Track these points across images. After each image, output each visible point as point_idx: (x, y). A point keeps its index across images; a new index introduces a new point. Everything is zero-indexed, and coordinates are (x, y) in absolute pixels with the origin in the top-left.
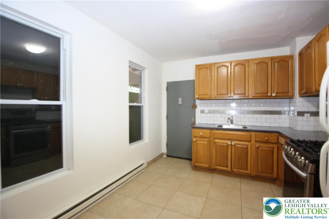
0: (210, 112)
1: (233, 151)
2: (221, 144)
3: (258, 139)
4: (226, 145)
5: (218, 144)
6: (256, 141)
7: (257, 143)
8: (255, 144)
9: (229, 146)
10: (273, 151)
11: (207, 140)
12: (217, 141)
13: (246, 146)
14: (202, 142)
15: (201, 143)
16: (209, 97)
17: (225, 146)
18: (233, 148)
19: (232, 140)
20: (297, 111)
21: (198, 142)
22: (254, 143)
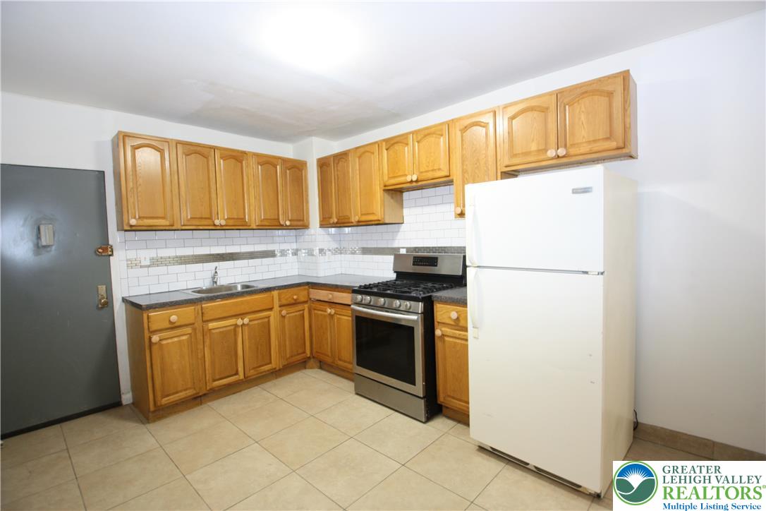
0: (156, 262)
1: (246, 337)
2: (221, 330)
3: (284, 302)
4: (232, 327)
5: (213, 331)
6: (280, 306)
7: (283, 308)
8: (280, 311)
9: (237, 329)
10: (303, 316)
11: (189, 330)
12: (211, 325)
13: (266, 320)
14: (176, 339)
15: (173, 343)
16: (168, 223)
17: (231, 330)
18: (246, 329)
19: (242, 315)
20: (318, 248)
21: (164, 342)
22: (279, 309)
